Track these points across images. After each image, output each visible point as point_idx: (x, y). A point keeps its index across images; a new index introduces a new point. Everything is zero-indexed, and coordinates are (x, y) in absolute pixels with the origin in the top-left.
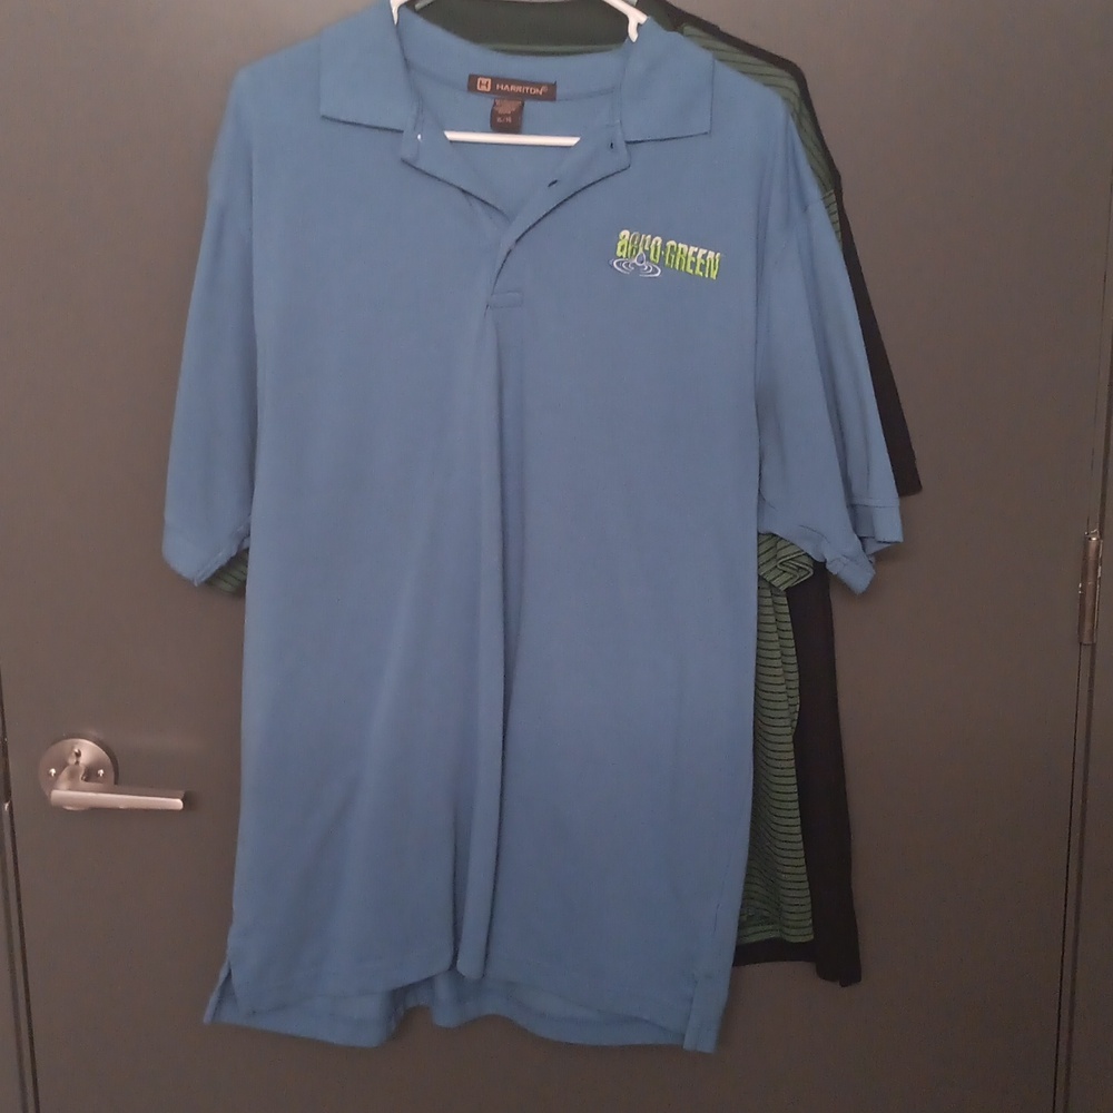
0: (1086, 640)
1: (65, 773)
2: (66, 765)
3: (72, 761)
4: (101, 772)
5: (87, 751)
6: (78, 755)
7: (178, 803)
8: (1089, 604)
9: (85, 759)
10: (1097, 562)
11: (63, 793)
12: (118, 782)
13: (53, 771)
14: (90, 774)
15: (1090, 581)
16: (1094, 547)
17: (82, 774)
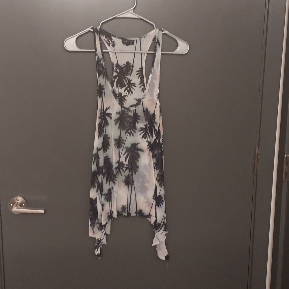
0: (255, 172)
1: (15, 205)
2: (15, 203)
3: (16, 202)
4: (24, 204)
5: (20, 199)
6: (18, 200)
7: (43, 212)
8: (256, 164)
9: (19, 201)
10: (258, 154)
11: (15, 209)
12: (27, 206)
13: (12, 204)
14: (21, 205)
15: (256, 159)
16: (257, 151)
17: (19, 205)
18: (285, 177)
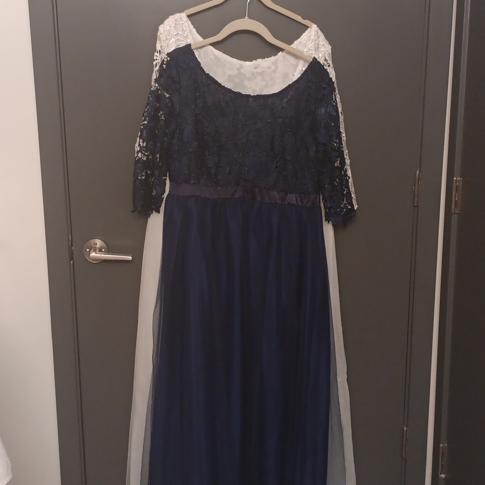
0: (415, 204)
1: (92, 250)
2: (92, 248)
3: (94, 246)
4: (104, 249)
5: (99, 243)
6: (96, 244)
7: (130, 258)
8: (416, 193)
9: (98, 246)
10: (419, 180)
11: (93, 254)
12: (108, 251)
13: (88, 250)
14: (100, 250)
15: (417, 186)
16: (417, 175)
17: (98, 250)
18: (455, 207)
